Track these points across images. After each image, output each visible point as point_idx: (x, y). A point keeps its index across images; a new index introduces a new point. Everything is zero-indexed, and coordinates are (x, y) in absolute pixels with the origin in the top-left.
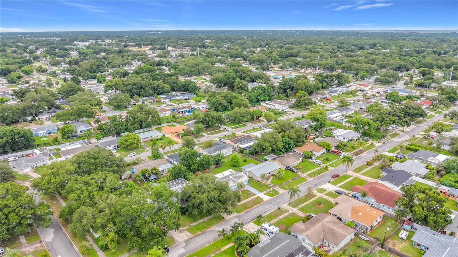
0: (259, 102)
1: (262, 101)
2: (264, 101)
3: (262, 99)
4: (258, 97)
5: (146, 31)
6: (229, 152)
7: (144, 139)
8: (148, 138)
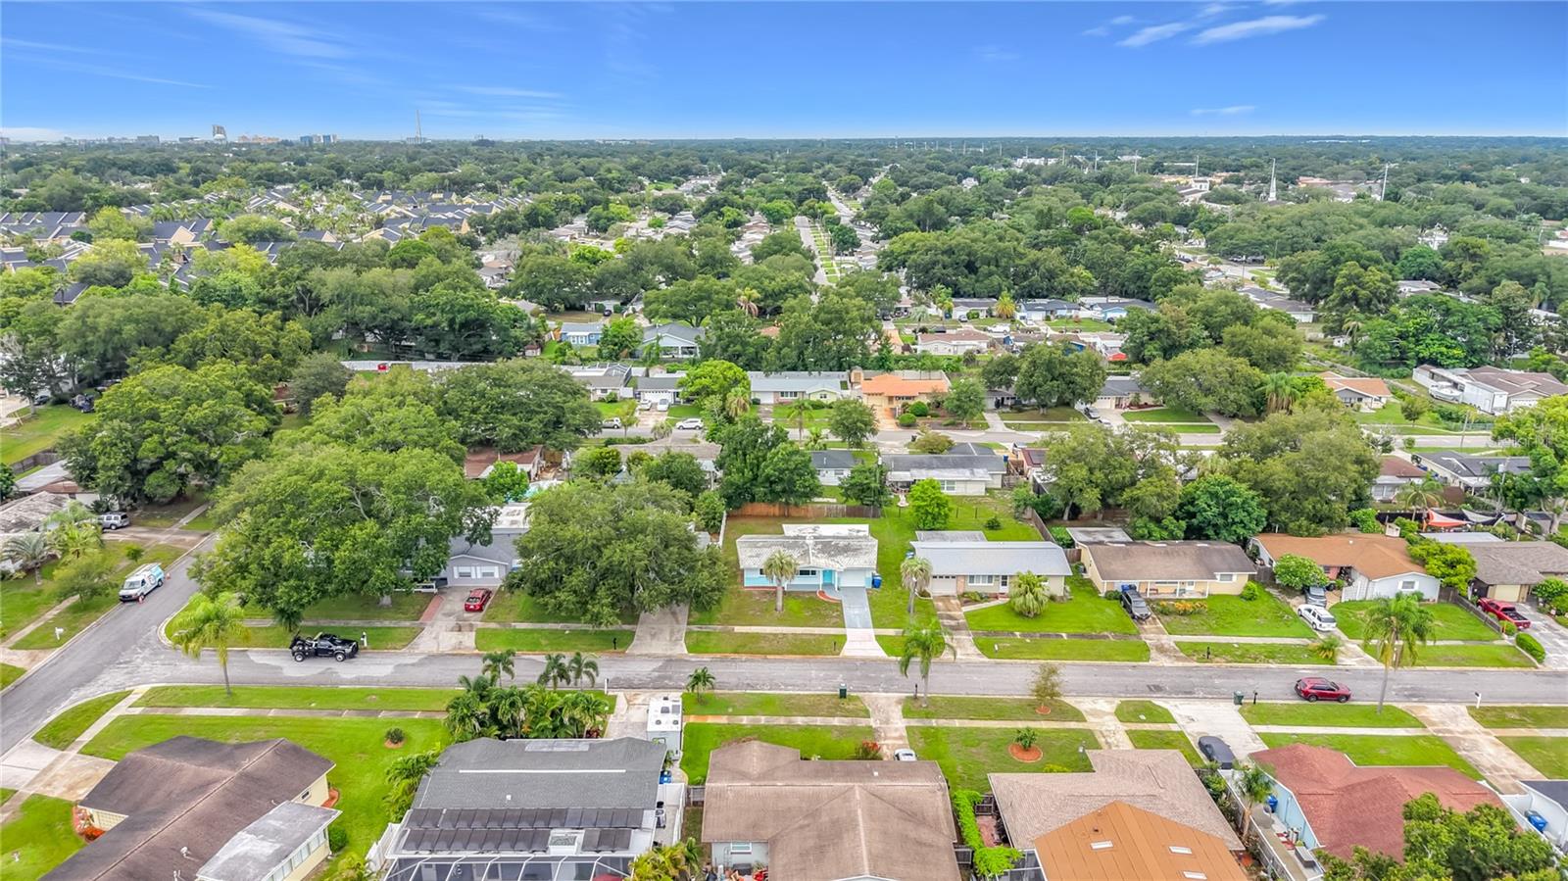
0: (1407, 366)
1: (1421, 361)
2: (1435, 363)
3: (1426, 354)
4: (1402, 343)
5: (1308, 138)
6: (969, 485)
7: (782, 393)
8: (796, 393)
